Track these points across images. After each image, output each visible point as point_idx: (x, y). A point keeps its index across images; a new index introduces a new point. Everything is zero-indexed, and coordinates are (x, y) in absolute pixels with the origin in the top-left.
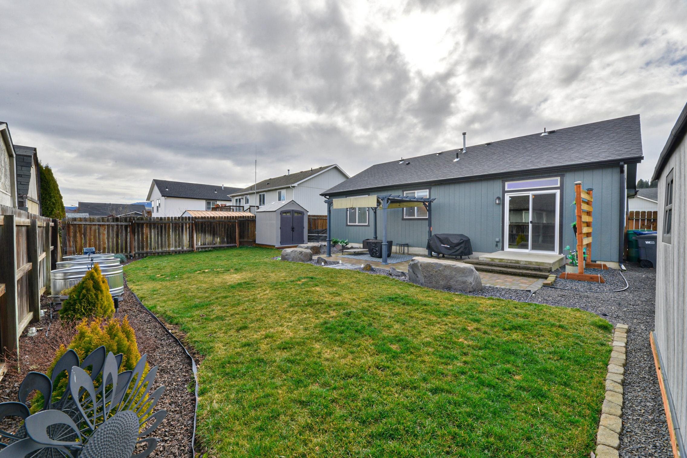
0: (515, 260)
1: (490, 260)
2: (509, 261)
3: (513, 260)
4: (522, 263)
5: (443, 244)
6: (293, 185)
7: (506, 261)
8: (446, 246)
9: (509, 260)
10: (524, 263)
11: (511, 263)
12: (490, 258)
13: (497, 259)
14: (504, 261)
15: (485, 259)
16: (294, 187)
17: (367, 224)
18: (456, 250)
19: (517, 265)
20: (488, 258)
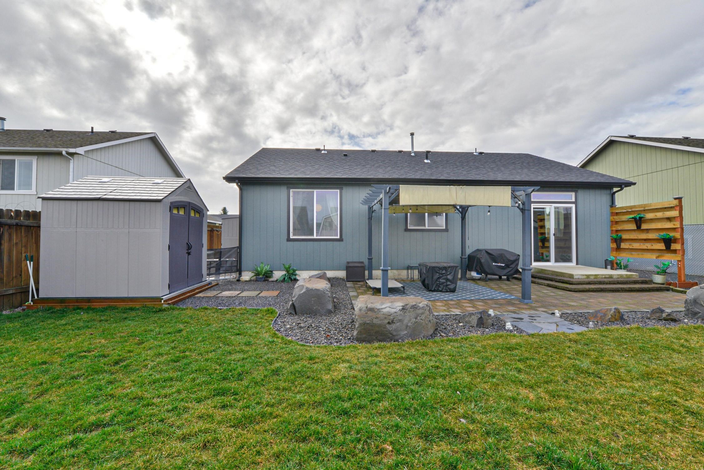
0: (609, 275)
1: (585, 277)
2: (604, 277)
3: (607, 275)
4: (614, 277)
5: (496, 262)
6: (72, 150)
7: (601, 277)
8: (499, 264)
9: (603, 275)
10: (617, 277)
11: (605, 278)
12: (586, 275)
13: (592, 275)
14: (598, 276)
15: (580, 277)
16: (72, 154)
17: (338, 237)
18: (511, 269)
19: (611, 280)
20: (583, 275)
